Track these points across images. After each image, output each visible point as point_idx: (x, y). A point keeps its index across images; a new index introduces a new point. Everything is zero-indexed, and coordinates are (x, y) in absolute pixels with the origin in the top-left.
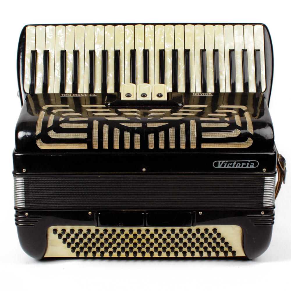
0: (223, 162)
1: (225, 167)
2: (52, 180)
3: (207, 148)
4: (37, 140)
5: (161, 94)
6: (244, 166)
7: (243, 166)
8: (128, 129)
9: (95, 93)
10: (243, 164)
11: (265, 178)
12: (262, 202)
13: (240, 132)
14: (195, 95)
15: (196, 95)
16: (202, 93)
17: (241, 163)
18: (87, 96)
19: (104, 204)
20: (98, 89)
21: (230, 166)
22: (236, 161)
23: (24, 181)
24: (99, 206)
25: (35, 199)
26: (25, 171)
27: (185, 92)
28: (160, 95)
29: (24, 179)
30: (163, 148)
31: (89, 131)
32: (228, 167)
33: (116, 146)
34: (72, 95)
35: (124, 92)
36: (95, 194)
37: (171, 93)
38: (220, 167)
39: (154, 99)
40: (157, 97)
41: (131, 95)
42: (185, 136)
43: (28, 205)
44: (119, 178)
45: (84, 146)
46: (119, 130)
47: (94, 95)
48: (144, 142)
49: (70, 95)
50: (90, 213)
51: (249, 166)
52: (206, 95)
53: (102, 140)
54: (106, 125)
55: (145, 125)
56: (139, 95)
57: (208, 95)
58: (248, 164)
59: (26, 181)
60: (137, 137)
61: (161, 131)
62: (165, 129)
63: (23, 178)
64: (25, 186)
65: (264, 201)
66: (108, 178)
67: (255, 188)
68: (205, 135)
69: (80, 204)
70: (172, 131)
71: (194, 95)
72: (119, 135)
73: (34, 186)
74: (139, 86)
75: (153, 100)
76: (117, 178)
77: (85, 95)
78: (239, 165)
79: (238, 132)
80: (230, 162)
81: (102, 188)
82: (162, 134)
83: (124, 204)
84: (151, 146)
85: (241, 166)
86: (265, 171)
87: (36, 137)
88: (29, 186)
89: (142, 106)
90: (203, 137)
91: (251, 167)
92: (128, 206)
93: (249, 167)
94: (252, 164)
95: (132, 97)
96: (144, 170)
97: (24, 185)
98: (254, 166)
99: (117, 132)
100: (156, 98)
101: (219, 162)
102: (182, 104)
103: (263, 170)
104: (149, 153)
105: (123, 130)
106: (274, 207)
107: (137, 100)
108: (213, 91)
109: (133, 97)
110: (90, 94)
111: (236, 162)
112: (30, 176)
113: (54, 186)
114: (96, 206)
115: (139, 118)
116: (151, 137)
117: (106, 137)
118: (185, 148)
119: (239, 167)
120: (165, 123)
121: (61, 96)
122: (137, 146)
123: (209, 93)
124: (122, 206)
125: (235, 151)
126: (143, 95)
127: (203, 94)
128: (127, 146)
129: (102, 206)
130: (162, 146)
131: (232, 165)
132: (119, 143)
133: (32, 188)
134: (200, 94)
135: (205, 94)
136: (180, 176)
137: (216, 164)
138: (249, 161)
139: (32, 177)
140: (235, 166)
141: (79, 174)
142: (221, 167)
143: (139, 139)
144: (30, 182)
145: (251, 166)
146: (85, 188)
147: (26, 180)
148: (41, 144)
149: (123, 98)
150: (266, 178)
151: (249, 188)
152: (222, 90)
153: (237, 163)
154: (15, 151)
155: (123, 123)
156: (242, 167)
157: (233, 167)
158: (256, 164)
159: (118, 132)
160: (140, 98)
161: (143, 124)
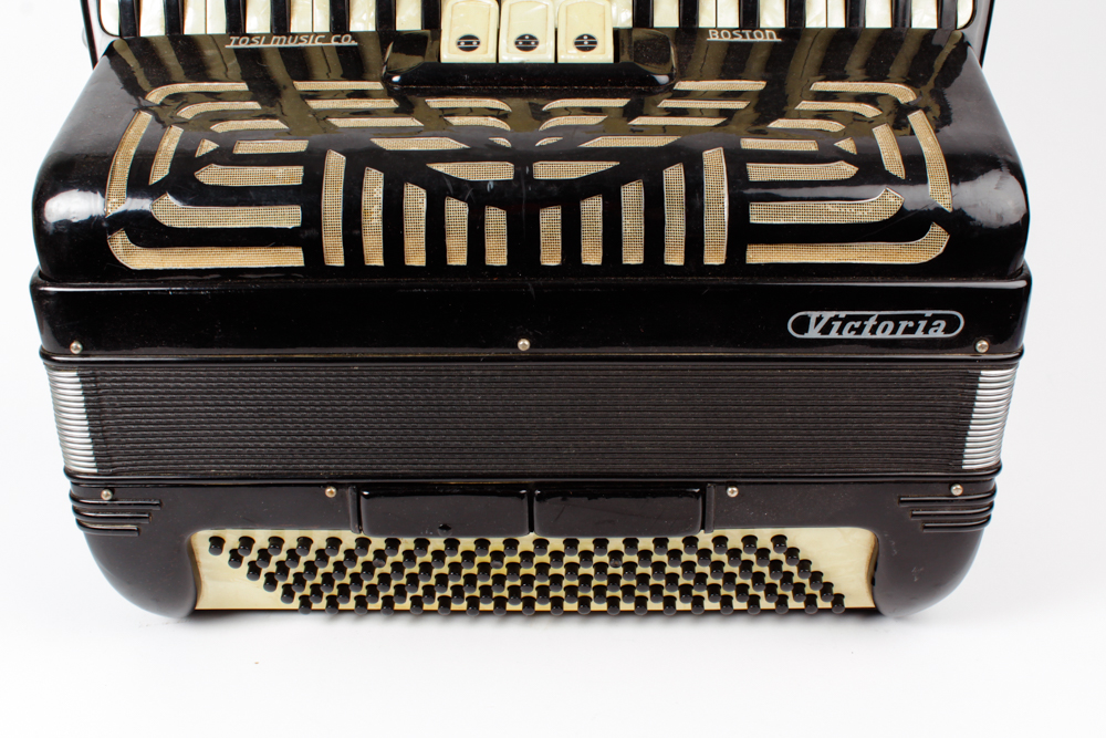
0: (827, 315)
1: (833, 334)
2: (182, 379)
3: (769, 261)
4: (111, 234)
5: (590, 37)
6: (908, 330)
7: (904, 333)
8: (460, 189)
9: (351, 30)
10: (903, 324)
11: (980, 375)
12: (961, 456)
13: (899, 203)
14: (717, 39)
15: (720, 37)
16: (740, 28)
17: (896, 320)
18: (321, 44)
19: (378, 461)
20: (364, 17)
21: (853, 332)
22: (877, 313)
23: (82, 382)
24: (362, 467)
25: (127, 446)
26: (77, 348)
27: (677, 25)
28: (586, 43)
29: (80, 376)
30: (596, 263)
31: (308, 195)
32: (846, 335)
33: (416, 256)
34: (267, 42)
35: (451, 30)
36: (345, 426)
37: (629, 31)
38: (813, 333)
39: (563, 59)
40: (575, 51)
41: (478, 43)
42: (683, 217)
43: (109, 464)
44: (432, 373)
45: (293, 257)
46: (423, 192)
47: (346, 39)
48: (523, 238)
49: (260, 41)
50: (331, 492)
51: (926, 331)
52: (758, 40)
53: (357, 232)
54: (374, 171)
55: (527, 170)
56: (507, 42)
57: (765, 37)
58: (923, 324)
59: (87, 385)
60: (496, 219)
61: (590, 195)
62: (607, 187)
63: (75, 374)
64: (86, 401)
65: (967, 451)
66: (390, 373)
67: (939, 409)
68: (760, 214)
69: (295, 461)
70: (632, 195)
71: (712, 39)
72: (424, 215)
73: (120, 400)
74: (510, 6)
75: (560, 61)
76: (422, 373)
77: (313, 42)
78: (886, 326)
79: (892, 200)
80: (855, 318)
81: (371, 408)
82: (592, 208)
83: (454, 461)
84: (551, 256)
85: (894, 332)
86: (984, 351)
87: (105, 224)
88: (99, 400)
89: (521, 84)
90: (754, 219)
91: (931, 334)
92: (469, 466)
93: (926, 336)
94: (939, 325)
95: (481, 48)
96: (524, 344)
97: (83, 398)
98: (946, 331)
99: (415, 200)
100: (570, 55)
101: (814, 315)
102: (671, 76)
103: (979, 345)
104: (541, 282)
105: (439, 191)
106: (997, 468)
107: (500, 61)
108: (782, 25)
109: (486, 52)
110: (333, 38)
111: (879, 316)
112: (100, 368)
113: (192, 399)
114: (352, 466)
115: (503, 142)
116: (550, 219)
117: (374, 221)
118: (682, 263)
119: (887, 335)
120: (605, 163)
121: (227, 46)
122: (497, 255)
123: (767, 32)
124: (447, 466)
125: (877, 276)
126: (524, 43)
127: (744, 36)
128: (457, 255)
129: (374, 467)
130: (592, 256)
131: (862, 327)
132: (423, 246)
133: (114, 406)
134: (733, 36)
135: (752, 36)
136: (661, 365)
137: (802, 325)
138: (928, 313)
139: (109, 369)
140: (873, 331)
141: (279, 361)
142: (819, 336)
143: (504, 227)
144: (105, 387)
145: (932, 330)
146: (308, 408)
147: (87, 379)
148: (126, 251)
149: (450, 53)
150: (983, 372)
151: (915, 409)
152: (815, 18)
153: (880, 319)
154: (40, 274)
155: (442, 165)
156: (899, 335)
157: (866, 334)
158: (952, 324)
159: (420, 200)
160: (511, 55)
161: (519, 169)
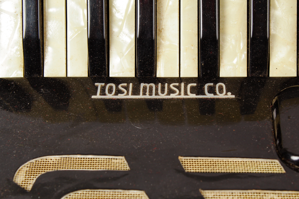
18: (194, 96)
20: (235, 61)
34: (136, 91)
47: (221, 90)
49: (127, 89)
77: (186, 94)
110: (206, 87)
121: (93, 97)
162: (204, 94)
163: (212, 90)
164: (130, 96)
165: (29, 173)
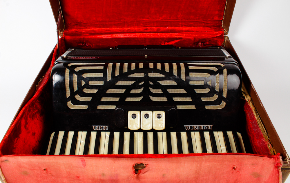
3: (101, 63)
8: (158, 71)
9: (186, 132)
13: (75, 69)
15: (105, 127)
16: (101, 131)
27: (114, 132)
28: (134, 116)
33: (166, 64)
40: (136, 114)
41: (157, 116)
45: (190, 64)
46: (166, 70)
49: (205, 128)
54: (175, 75)
55: (145, 75)
56: (151, 116)
57: (96, 127)
62: (130, 71)
68: (102, 67)
70: (125, 70)
75: (140, 111)
82: (133, 68)
84: (141, 63)
105: (162, 71)
107: (152, 112)
108: (92, 133)
109: (155, 114)
115: (151, 83)
116: (141, 67)
117: (175, 67)
118: (117, 63)
121: (212, 125)
123: (95, 130)
126: (147, 116)
128: (159, 64)
130: (133, 64)
134: (102, 128)
135: (99, 128)
143: (150, 66)
152: (85, 133)
155: (163, 76)
162: (190, 126)
163: (188, 127)
164: (205, 125)
165: (223, 105)
